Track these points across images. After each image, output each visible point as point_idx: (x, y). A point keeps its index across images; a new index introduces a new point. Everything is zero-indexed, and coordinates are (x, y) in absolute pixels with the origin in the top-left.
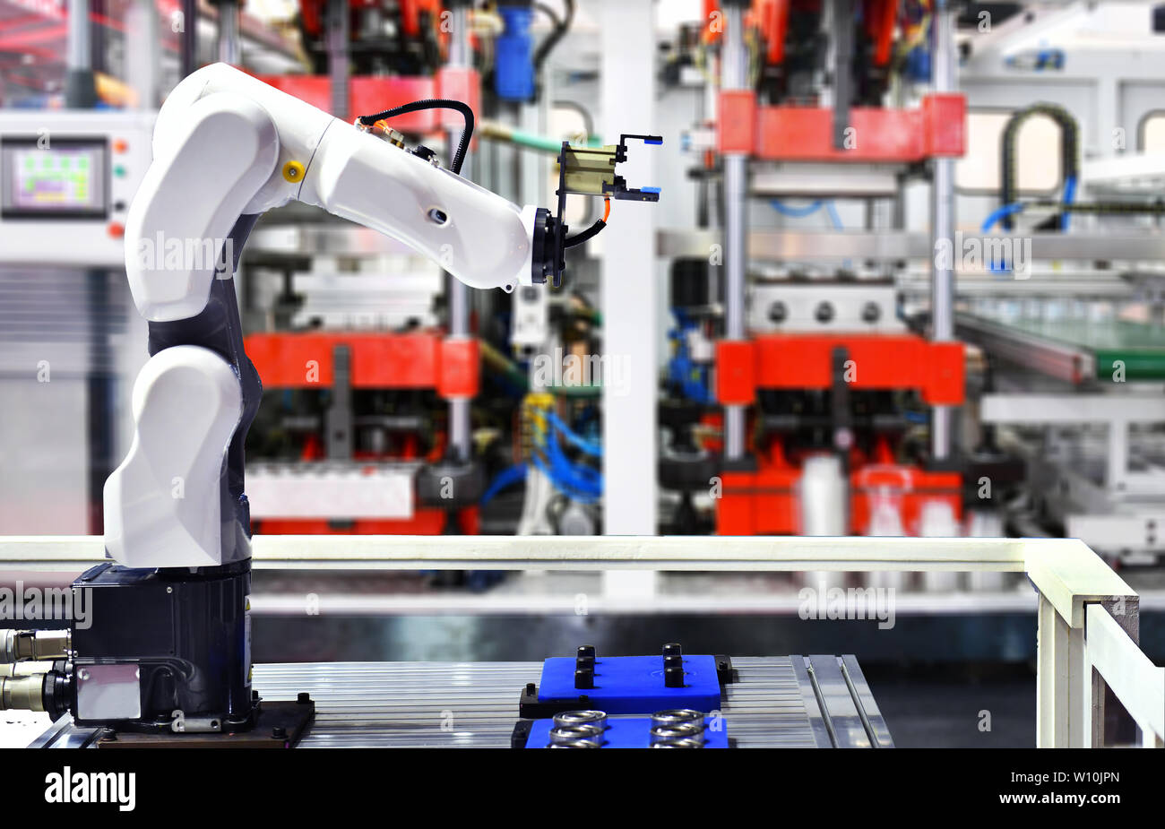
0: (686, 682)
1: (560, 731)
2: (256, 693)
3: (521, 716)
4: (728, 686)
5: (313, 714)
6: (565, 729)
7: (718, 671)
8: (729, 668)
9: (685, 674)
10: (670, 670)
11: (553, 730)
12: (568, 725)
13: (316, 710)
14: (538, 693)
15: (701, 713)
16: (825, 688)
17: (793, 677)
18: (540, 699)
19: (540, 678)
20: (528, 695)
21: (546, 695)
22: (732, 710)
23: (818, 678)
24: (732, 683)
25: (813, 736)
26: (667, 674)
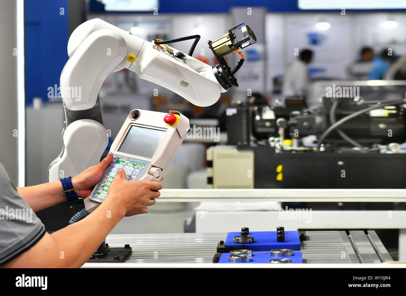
0: (286, 240)
1: (233, 257)
2: (107, 245)
3: (217, 252)
4: (304, 242)
5: (131, 252)
6: (235, 256)
7: (300, 236)
8: (305, 235)
9: (286, 237)
10: (279, 236)
11: (230, 256)
12: (236, 254)
13: (132, 251)
14: (224, 244)
15: (291, 250)
16: (357, 244)
17: (340, 239)
18: (225, 246)
19: (226, 239)
20: (221, 245)
21: (228, 245)
22: (305, 250)
23: (354, 240)
24: (306, 240)
25: (349, 258)
26: (278, 237)
